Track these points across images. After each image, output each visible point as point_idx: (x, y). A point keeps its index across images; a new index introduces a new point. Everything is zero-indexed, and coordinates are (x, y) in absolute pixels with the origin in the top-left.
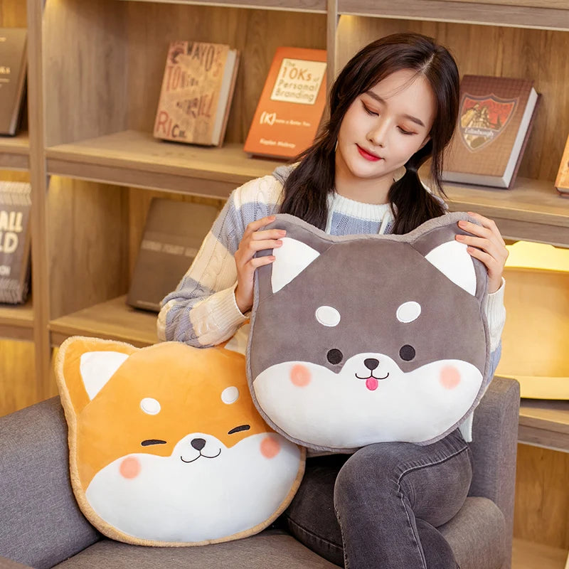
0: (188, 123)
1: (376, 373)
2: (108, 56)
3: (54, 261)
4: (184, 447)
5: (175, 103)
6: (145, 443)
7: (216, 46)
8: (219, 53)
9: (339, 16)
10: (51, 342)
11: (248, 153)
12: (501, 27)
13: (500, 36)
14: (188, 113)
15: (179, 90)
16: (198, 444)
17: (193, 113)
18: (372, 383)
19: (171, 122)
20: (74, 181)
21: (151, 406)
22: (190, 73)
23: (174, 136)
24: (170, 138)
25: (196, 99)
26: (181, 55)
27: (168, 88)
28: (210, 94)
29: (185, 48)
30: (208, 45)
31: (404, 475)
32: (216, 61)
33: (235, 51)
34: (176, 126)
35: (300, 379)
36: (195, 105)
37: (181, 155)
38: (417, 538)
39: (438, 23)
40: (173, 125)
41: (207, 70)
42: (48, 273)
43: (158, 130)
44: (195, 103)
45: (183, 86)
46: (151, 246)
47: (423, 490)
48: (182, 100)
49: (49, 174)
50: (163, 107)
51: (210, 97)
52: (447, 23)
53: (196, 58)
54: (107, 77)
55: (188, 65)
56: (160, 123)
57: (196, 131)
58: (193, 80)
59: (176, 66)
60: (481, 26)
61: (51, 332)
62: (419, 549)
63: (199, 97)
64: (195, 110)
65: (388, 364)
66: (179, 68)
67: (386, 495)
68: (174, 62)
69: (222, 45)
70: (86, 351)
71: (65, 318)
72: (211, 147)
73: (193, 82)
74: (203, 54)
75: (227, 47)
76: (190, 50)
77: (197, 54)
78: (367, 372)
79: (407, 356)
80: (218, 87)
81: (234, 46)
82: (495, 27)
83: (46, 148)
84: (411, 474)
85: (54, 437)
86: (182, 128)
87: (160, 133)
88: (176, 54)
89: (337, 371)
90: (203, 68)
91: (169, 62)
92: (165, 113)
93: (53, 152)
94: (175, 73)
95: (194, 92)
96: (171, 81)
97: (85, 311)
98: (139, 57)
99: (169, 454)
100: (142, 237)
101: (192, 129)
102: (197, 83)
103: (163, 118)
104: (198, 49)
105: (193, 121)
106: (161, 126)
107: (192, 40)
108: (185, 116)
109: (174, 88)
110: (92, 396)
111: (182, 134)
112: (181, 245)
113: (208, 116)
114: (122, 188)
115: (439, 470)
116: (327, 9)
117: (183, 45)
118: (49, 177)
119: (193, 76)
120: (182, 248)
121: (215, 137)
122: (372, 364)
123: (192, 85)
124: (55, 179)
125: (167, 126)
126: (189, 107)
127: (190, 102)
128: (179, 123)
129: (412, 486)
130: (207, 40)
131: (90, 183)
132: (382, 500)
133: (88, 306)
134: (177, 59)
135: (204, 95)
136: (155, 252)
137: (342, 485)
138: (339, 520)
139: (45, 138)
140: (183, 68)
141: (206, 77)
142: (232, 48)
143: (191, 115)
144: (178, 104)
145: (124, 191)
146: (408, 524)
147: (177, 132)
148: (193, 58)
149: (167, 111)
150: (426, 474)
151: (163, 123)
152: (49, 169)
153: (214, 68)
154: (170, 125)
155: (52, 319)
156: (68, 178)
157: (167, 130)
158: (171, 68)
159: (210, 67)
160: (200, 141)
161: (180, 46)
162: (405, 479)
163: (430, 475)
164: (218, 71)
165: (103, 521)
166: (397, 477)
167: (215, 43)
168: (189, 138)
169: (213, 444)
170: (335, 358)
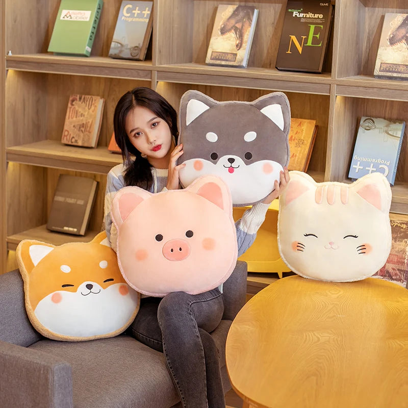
0: (79, 136)
1: (234, 165)
2: (38, 101)
3: (10, 206)
4: (82, 288)
5: (72, 126)
6: (63, 286)
7: (94, 97)
8: (95, 100)
9: (158, 82)
10: (8, 247)
11: (110, 151)
12: (237, 88)
13: (237, 93)
14: (79, 130)
15: (74, 119)
16: (89, 287)
17: (82, 131)
18: (231, 170)
19: (70, 135)
20: (20, 164)
21: (66, 269)
22: (80, 110)
23: (72, 142)
24: (70, 143)
25: (83, 124)
26: (75, 101)
27: (69, 118)
28: (90, 121)
29: (78, 98)
30: (90, 97)
31: (192, 304)
32: (94, 104)
33: (103, 99)
34: (73, 137)
35: (198, 167)
36: (83, 127)
37: (76, 152)
38: (198, 334)
39: (206, 86)
40: (71, 137)
41: (89, 109)
42: (7, 212)
43: (63, 139)
44: (83, 125)
45: (76, 117)
46: (59, 198)
47: (201, 312)
48: (76, 124)
49: (8, 161)
50: (66, 128)
51: (90, 123)
52: (210, 86)
53: (83, 103)
54: (37, 112)
55: (79, 107)
56: (65, 136)
57: (83, 140)
58: (82, 114)
59: (73, 107)
60: (228, 87)
61: (8, 243)
62: (200, 339)
63: (85, 123)
64: (83, 129)
65: (239, 161)
66: (75, 108)
67: (184, 313)
68: (72, 105)
69: (96, 97)
70: (32, 245)
71: (14, 236)
72: (91, 148)
73: (82, 115)
74: (87, 101)
75: (99, 97)
76: (80, 99)
77: (84, 101)
78: (229, 165)
79: (248, 157)
80: (95, 117)
81: (103, 97)
82: (235, 88)
83: (6, 148)
84: (195, 304)
85: (17, 288)
86: (76, 138)
87: (65, 141)
88: (73, 101)
89: (215, 163)
90: (87, 108)
91: (69, 105)
92: (67, 130)
93: (9, 150)
94: (73, 111)
95: (82, 120)
96: (71, 115)
97: (25, 232)
98: (54, 102)
99: (75, 291)
100: (54, 195)
101: (81, 139)
102: (84, 116)
103: (66, 133)
104: (84, 98)
105: (82, 135)
106: (65, 138)
107: (81, 94)
108: (78, 132)
109: (72, 118)
110: (35, 264)
111: (76, 141)
112: (75, 198)
113: (90, 132)
114: (44, 168)
115: (208, 304)
116: (151, 79)
117: (77, 96)
118: (8, 163)
119: (82, 112)
120: (76, 200)
121: (93, 143)
122: (231, 161)
123: (81, 116)
124: (11, 164)
125: (68, 137)
126: (80, 128)
127: (80, 125)
128: (75, 136)
129: (196, 309)
130: (89, 94)
131: (28, 165)
132: (182, 315)
133: (26, 230)
134: (74, 103)
135: (87, 121)
136: (61, 202)
137: (162, 309)
138: (160, 326)
139: (6, 142)
140: (77, 108)
141: (89, 112)
142: (101, 98)
143: (81, 132)
144: (74, 126)
145: (45, 170)
146: (195, 327)
147: (73, 140)
148: (82, 103)
149: (68, 130)
150: (202, 306)
151: (66, 136)
152: (7, 159)
153: (93, 108)
154: (70, 137)
155: (8, 236)
156: (17, 163)
157: (68, 139)
158: (71, 108)
159: (91, 107)
160: (86, 145)
161: (75, 97)
162: (192, 306)
163: (204, 305)
164: (94, 109)
165: (42, 326)
166: (189, 305)
167: (94, 95)
168: (80, 144)
169: (96, 287)
170: (214, 157)
